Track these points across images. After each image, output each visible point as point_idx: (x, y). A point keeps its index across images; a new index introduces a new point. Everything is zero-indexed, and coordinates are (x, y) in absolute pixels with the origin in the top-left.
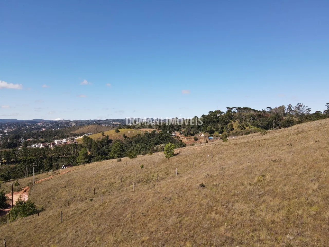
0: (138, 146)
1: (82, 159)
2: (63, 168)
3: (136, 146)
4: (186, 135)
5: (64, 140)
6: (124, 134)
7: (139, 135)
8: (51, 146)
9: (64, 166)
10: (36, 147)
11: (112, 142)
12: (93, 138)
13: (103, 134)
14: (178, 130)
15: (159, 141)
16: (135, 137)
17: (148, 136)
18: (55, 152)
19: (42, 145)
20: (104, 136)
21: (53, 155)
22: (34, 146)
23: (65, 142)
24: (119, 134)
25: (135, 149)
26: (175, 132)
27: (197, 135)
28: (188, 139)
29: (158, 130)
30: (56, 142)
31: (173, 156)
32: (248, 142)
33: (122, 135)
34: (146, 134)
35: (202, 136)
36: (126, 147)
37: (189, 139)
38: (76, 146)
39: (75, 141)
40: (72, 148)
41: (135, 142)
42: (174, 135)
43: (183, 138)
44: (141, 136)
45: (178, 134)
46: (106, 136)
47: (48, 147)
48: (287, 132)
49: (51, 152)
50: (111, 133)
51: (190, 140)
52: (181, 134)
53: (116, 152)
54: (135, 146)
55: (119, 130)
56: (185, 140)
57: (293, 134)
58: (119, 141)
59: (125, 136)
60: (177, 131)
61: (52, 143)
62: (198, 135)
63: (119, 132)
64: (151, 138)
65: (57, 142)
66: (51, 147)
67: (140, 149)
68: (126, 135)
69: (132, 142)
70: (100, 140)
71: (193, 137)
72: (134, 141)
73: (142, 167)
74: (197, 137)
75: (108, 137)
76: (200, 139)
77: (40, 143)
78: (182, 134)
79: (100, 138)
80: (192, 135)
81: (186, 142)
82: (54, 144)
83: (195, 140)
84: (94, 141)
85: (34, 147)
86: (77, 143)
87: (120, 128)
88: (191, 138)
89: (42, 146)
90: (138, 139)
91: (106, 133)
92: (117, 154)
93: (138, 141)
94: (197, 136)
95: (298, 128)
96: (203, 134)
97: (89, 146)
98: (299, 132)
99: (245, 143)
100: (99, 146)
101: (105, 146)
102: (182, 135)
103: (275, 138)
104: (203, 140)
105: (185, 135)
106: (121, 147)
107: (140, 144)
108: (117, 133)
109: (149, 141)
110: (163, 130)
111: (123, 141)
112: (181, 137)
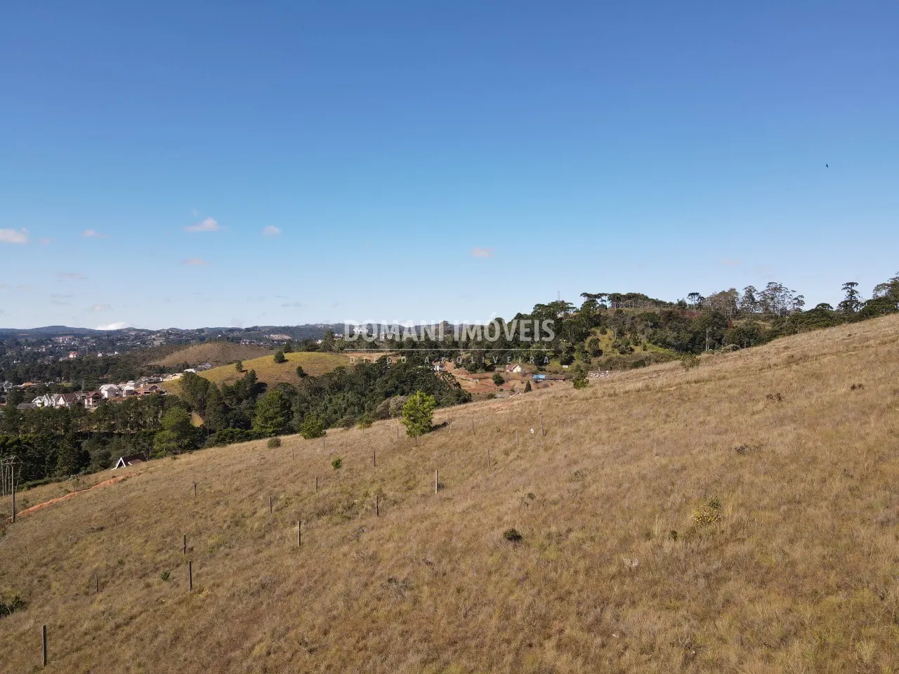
0: (340, 401)
1: (169, 440)
2: (121, 464)
3: (334, 401)
4: (473, 370)
5: (129, 386)
6: (300, 369)
7: (341, 369)
8: (89, 401)
9: (121, 459)
10: (46, 404)
11: (264, 390)
12: (209, 379)
13: (239, 368)
14: (451, 356)
15: (396, 388)
16: (330, 376)
17: (368, 373)
18: (100, 420)
19: (61, 398)
20: (243, 374)
21: (95, 427)
22: (39, 401)
23: (129, 392)
24: (286, 366)
25: (330, 408)
26: (443, 362)
27: (502, 369)
28: (478, 380)
29: (394, 356)
30: (104, 390)
31: (430, 431)
32: (647, 388)
33: (294, 369)
34: (361, 367)
35: (515, 371)
36: (306, 404)
37: (480, 379)
38: (161, 401)
39: (159, 389)
40: (149, 407)
41: (329, 390)
42: (438, 369)
43: (464, 376)
44: (348, 373)
45: (449, 366)
46: (249, 372)
47: (81, 404)
48: (756, 360)
49: (90, 420)
50: (263, 365)
51: (484, 382)
52: (458, 366)
53: (272, 419)
54: (330, 401)
55: (287, 356)
56: (469, 383)
57: (775, 365)
58: (285, 385)
59: (301, 373)
60: (447, 359)
61: (94, 393)
62: (505, 368)
63: (287, 361)
64: (375, 378)
65: (108, 391)
66: (89, 405)
67: (345, 409)
68: (304, 368)
69: (321, 389)
70: (232, 383)
71: (490, 374)
72: (327, 388)
73: (337, 464)
74: (502, 374)
75: (253, 375)
76: (509, 380)
77: (56, 395)
78: (461, 366)
79: (231, 379)
80: (489, 369)
81: (473, 387)
82: (98, 397)
83: (496, 383)
84: (215, 387)
85: (40, 406)
86: (164, 393)
87: (289, 350)
88: (487, 378)
89: (61, 402)
90: (339, 382)
91: (248, 365)
92: (272, 424)
93: (338, 388)
94: (501, 372)
95: (786, 348)
96: (518, 367)
97: (200, 400)
98: (791, 360)
99: (638, 391)
100: (227, 402)
101: (245, 401)
102: (462, 369)
103: (724, 377)
104: (519, 382)
105: (469, 370)
106: (285, 403)
107: (344, 396)
108: (280, 365)
109: (370, 385)
110: (409, 354)
111: (296, 385)
112: (458, 376)
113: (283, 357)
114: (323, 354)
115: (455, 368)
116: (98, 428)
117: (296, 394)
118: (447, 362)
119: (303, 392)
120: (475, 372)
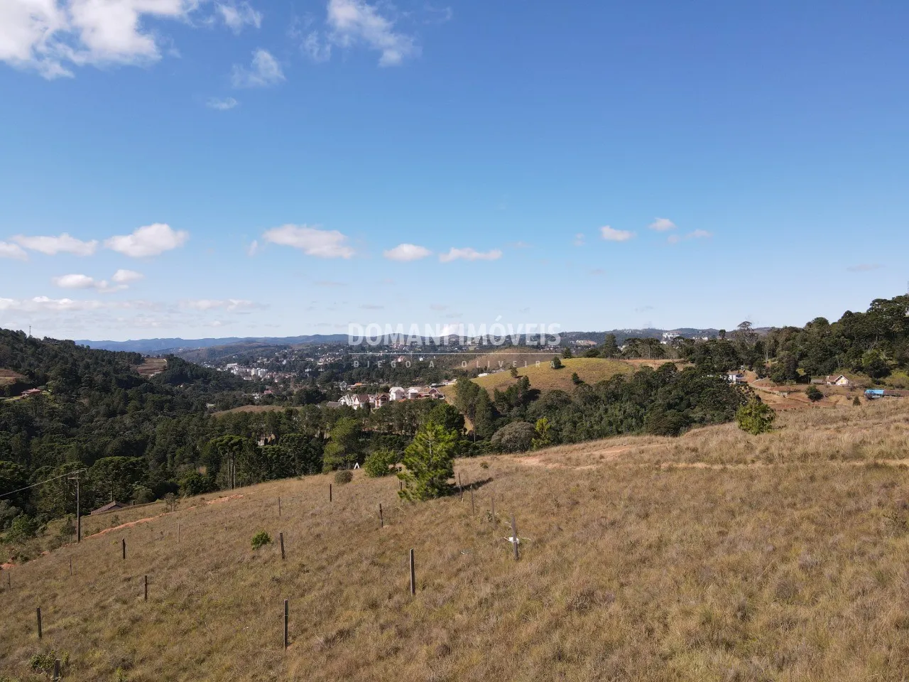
0: (617, 413)
2: (357, 467)
3: (609, 411)
4: (779, 381)
5: (413, 390)
6: (575, 375)
7: (619, 377)
8: (378, 402)
9: (357, 464)
10: (347, 404)
11: (537, 397)
13: (514, 372)
14: (754, 363)
15: (681, 399)
16: (606, 383)
17: (650, 382)
18: (379, 421)
19: (357, 399)
20: (517, 380)
21: (376, 427)
23: (413, 395)
24: (561, 373)
25: (606, 419)
26: (741, 371)
27: (820, 381)
28: (786, 394)
29: (682, 362)
30: (393, 392)
33: (570, 376)
34: (642, 374)
35: (839, 383)
36: (579, 414)
37: (789, 392)
39: (438, 393)
41: (605, 399)
42: (734, 379)
43: (767, 389)
44: (628, 381)
45: (750, 376)
46: (523, 378)
47: (371, 405)
49: (372, 421)
50: (539, 372)
51: (794, 396)
52: (761, 376)
54: (606, 411)
55: (563, 362)
56: (773, 395)
58: (559, 393)
59: (577, 381)
60: (748, 367)
61: (384, 395)
62: (825, 379)
63: (563, 367)
64: (658, 388)
65: (396, 393)
66: (378, 407)
67: (622, 422)
68: (581, 376)
69: (597, 398)
70: (504, 389)
71: (804, 387)
72: (603, 397)
74: (819, 387)
75: (526, 382)
76: (830, 395)
77: (355, 395)
78: (764, 376)
79: (503, 385)
80: (800, 380)
81: (778, 403)
82: (385, 399)
83: (810, 397)
84: (485, 392)
85: (343, 405)
86: (442, 397)
87: (568, 355)
88: (799, 391)
89: (357, 402)
90: (616, 391)
91: (522, 371)
93: (615, 397)
94: (820, 384)
96: (843, 378)
97: (471, 406)
100: (498, 408)
101: (515, 409)
102: (766, 380)
104: (844, 398)
105: (774, 381)
107: (621, 407)
108: (556, 371)
109: (651, 395)
110: (700, 362)
111: (570, 393)
112: (760, 388)
113: (560, 363)
114: (602, 360)
115: (757, 378)
116: (379, 429)
117: (570, 402)
118: (748, 372)
119: (577, 400)
120: (782, 384)
